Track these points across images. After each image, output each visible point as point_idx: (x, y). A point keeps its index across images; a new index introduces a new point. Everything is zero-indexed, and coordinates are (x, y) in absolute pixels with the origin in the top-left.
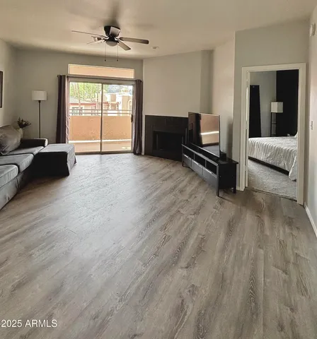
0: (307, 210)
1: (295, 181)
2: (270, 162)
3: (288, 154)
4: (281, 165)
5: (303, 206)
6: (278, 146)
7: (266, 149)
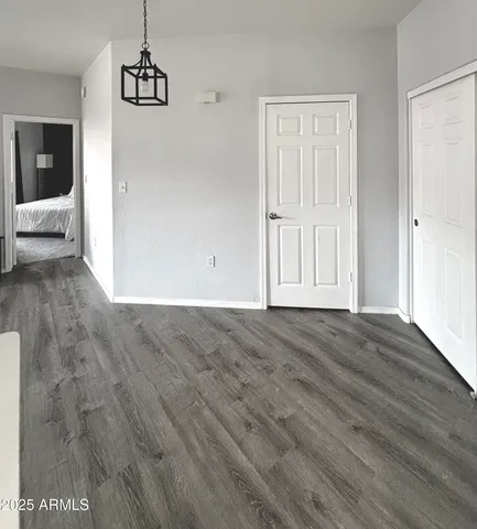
0: (85, 259)
1: (73, 240)
2: (42, 230)
3: (63, 215)
4: (56, 230)
5: (82, 258)
6: (51, 208)
7: (35, 215)
